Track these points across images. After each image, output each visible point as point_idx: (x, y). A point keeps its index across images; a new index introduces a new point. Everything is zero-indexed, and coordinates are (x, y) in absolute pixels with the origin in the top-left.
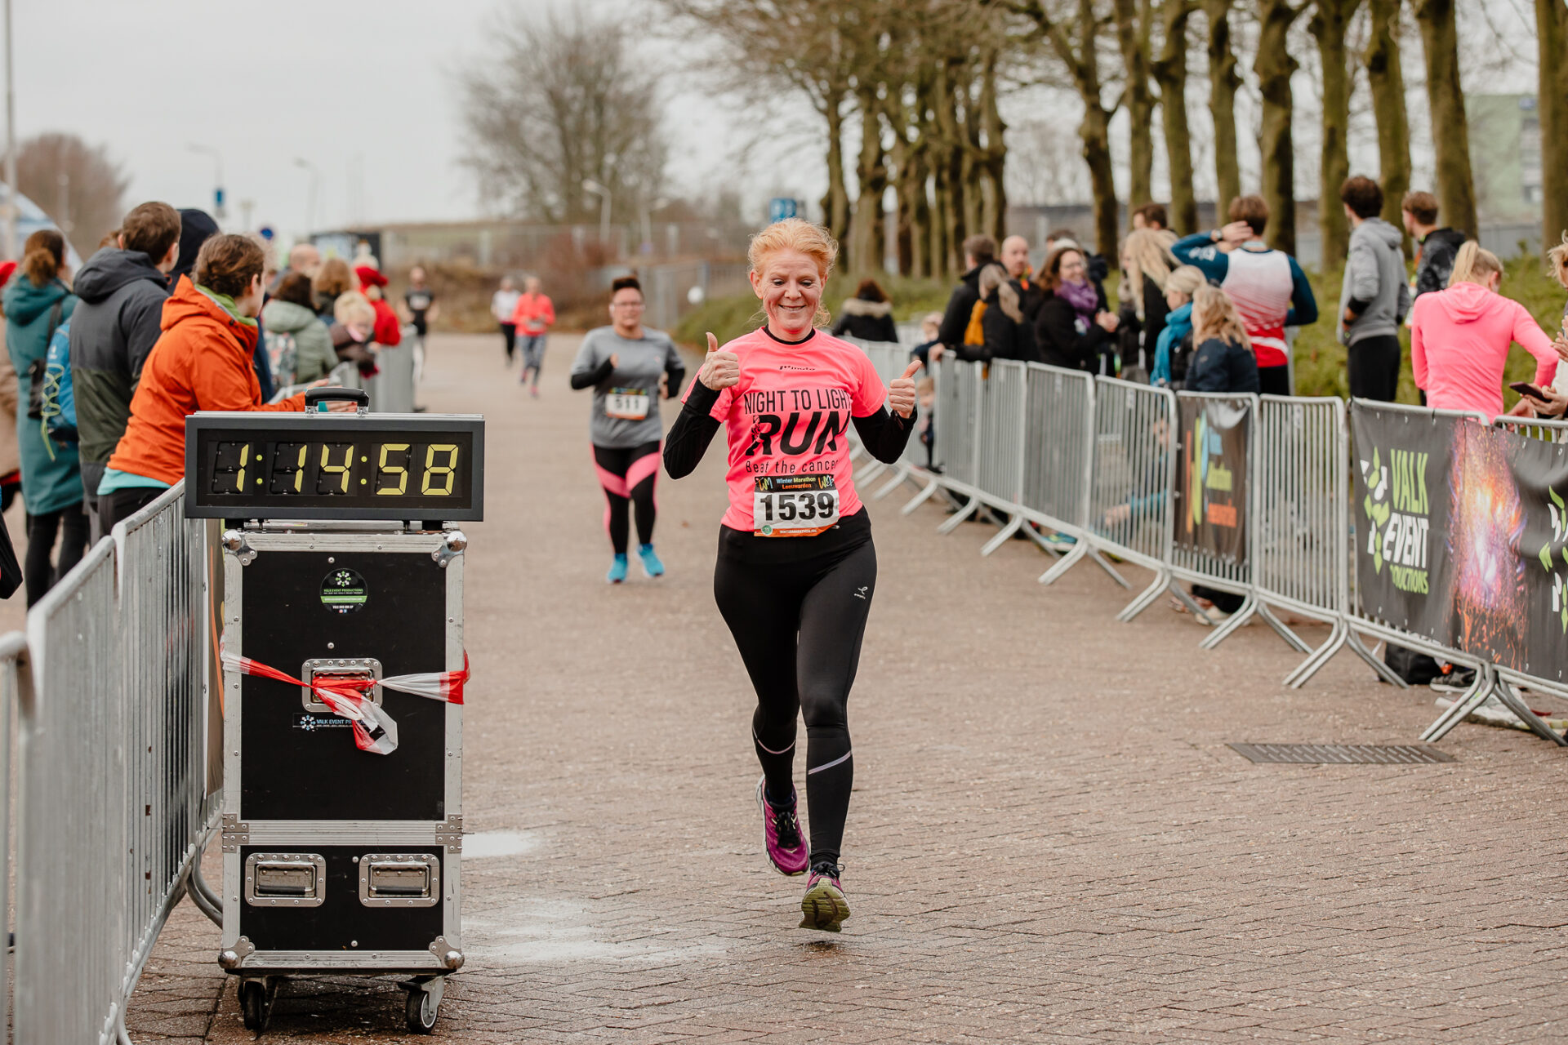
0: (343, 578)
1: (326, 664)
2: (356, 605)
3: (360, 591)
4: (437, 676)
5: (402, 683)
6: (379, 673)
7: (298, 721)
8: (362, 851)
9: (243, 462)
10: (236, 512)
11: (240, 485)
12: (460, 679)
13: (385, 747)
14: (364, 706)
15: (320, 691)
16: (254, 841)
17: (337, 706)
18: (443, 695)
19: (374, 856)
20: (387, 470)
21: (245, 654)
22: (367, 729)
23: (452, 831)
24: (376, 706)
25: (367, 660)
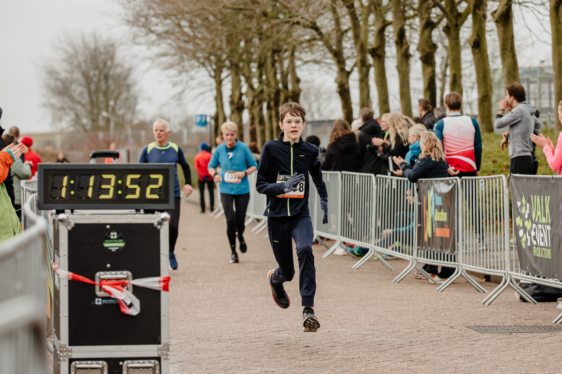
0: (114, 235)
1: (106, 274)
2: (120, 247)
3: (121, 241)
4: (157, 279)
5: (141, 282)
6: (131, 278)
7: (94, 300)
8: (124, 359)
9: (65, 183)
10: (60, 207)
11: (63, 195)
12: (167, 281)
13: (134, 311)
14: (124, 293)
15: (104, 287)
16: (74, 356)
17: (112, 293)
18: (160, 287)
19: (130, 362)
20: (130, 187)
21: (70, 270)
22: (126, 304)
23: (165, 350)
24: (130, 293)
25: (125, 272)
